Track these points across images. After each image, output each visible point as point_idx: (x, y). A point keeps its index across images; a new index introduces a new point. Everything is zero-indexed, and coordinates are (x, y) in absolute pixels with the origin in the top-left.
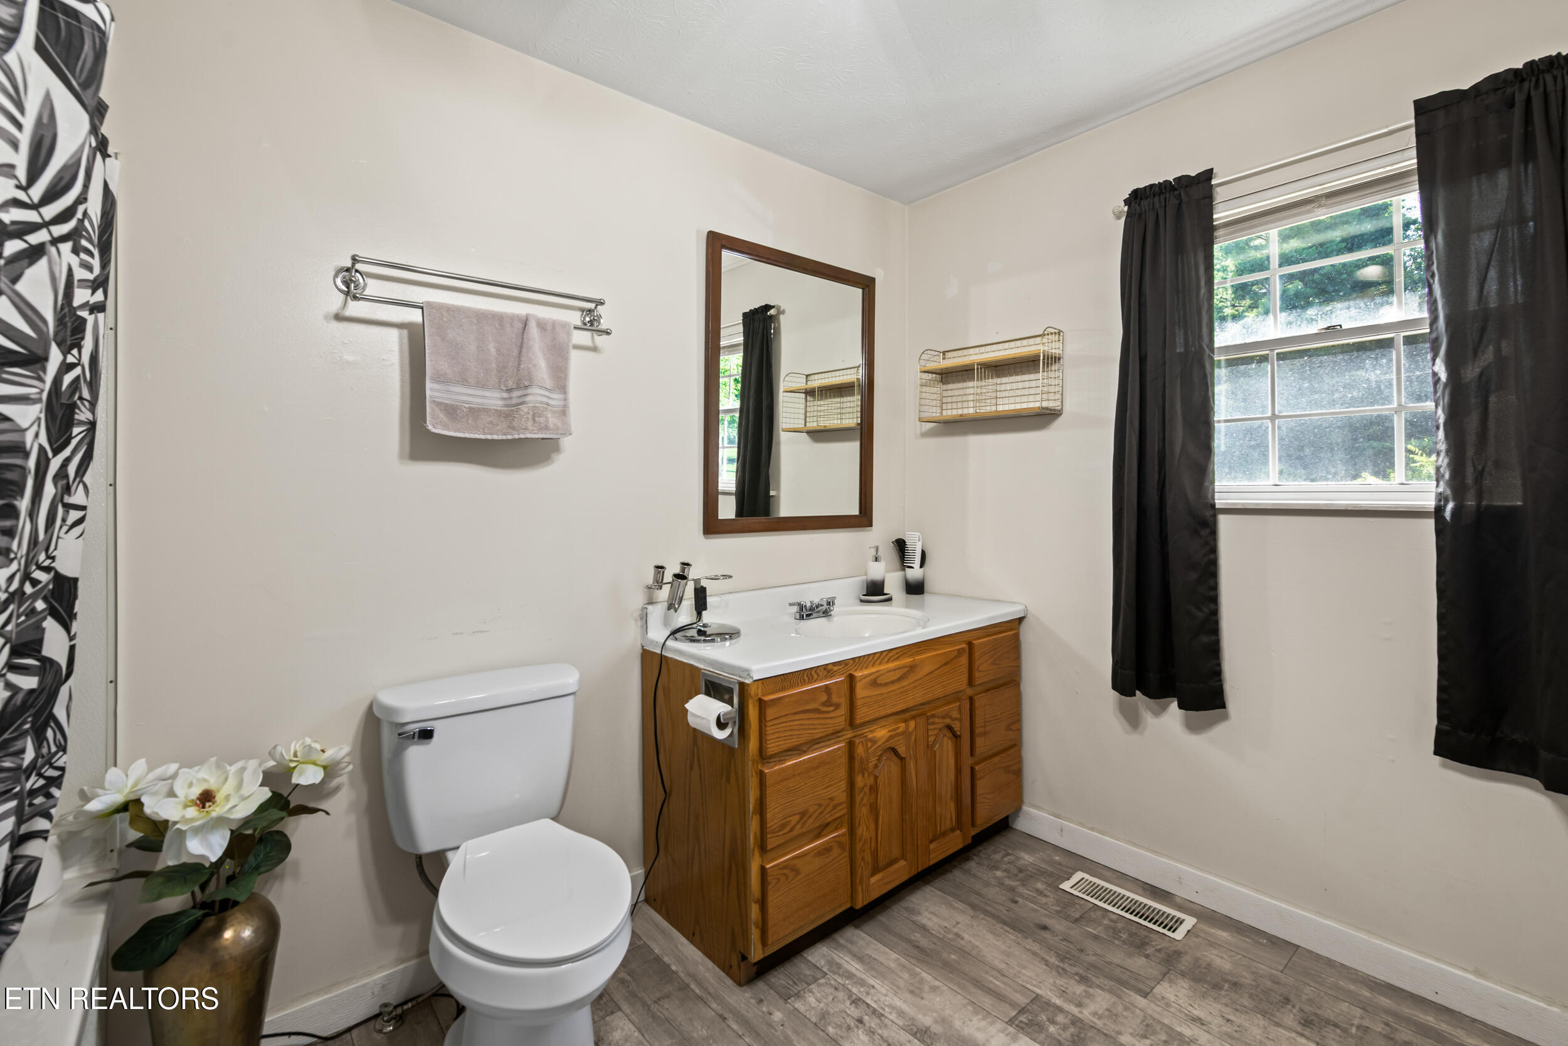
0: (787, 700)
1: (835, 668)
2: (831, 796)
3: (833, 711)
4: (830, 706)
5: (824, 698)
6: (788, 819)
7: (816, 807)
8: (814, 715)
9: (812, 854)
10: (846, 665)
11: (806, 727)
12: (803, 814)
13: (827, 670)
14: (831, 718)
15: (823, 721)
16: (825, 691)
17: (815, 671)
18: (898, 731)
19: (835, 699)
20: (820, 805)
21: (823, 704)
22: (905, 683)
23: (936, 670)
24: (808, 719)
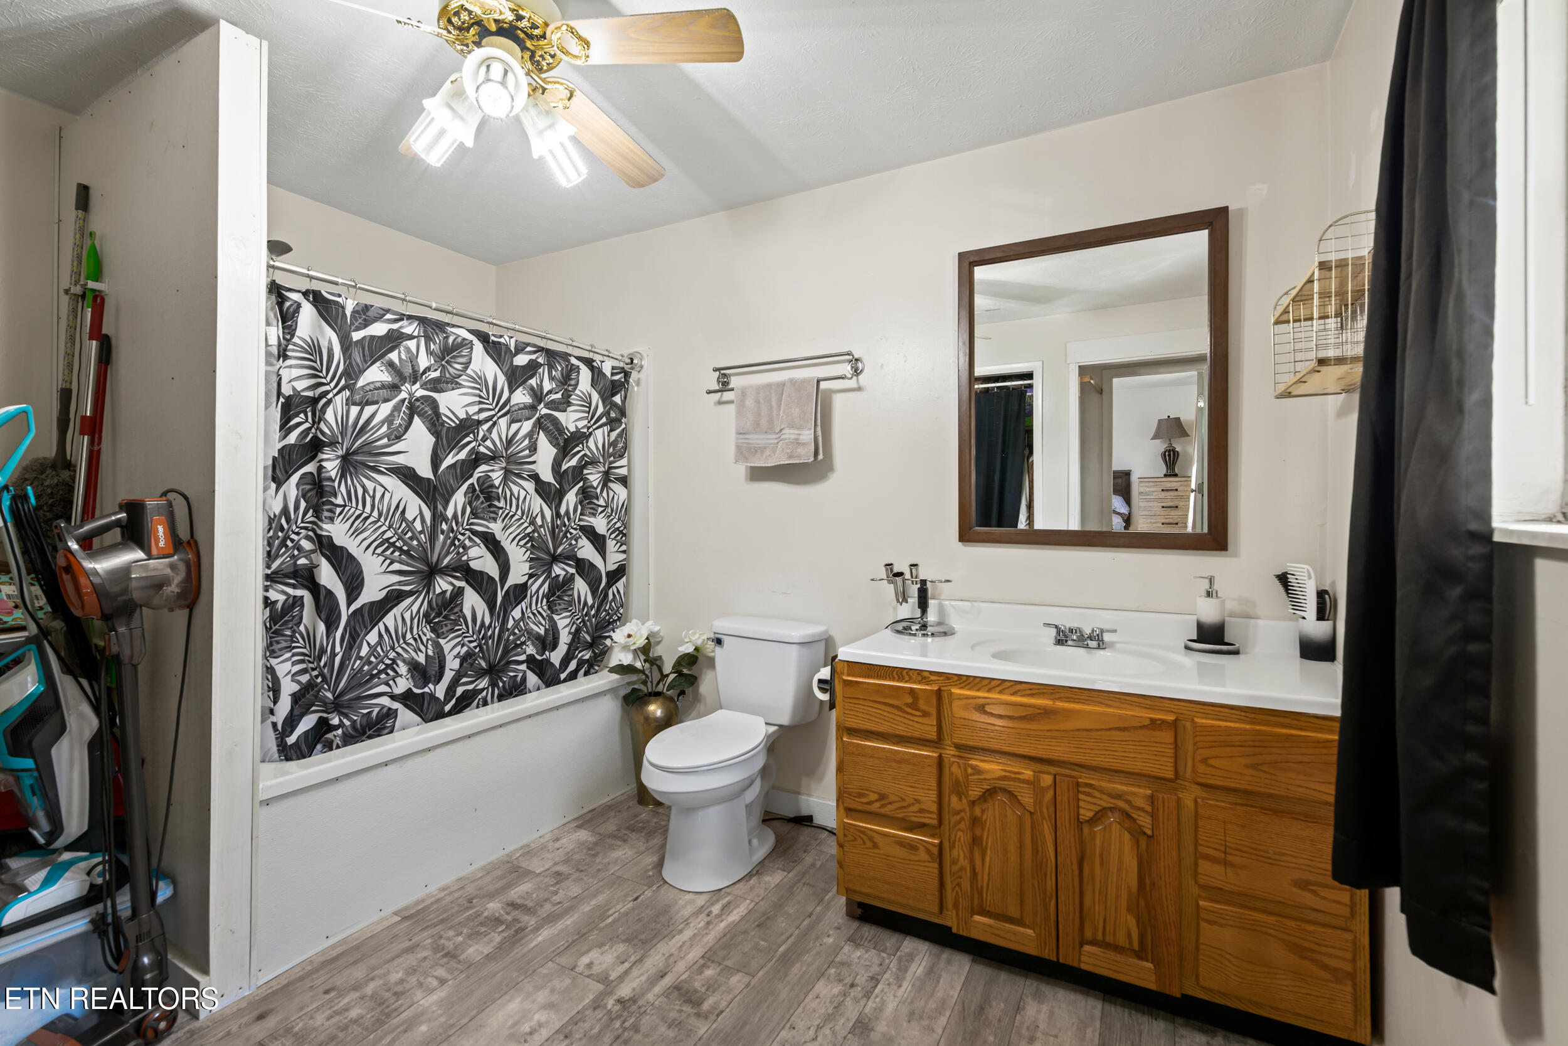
0: (865, 686)
1: (933, 678)
2: (920, 798)
3: (919, 716)
4: (918, 710)
5: (909, 700)
6: (866, 792)
7: (899, 799)
8: (895, 711)
9: (894, 839)
10: (948, 679)
11: (887, 719)
12: (882, 797)
13: (921, 675)
14: (917, 722)
15: (907, 722)
16: (910, 694)
17: (907, 673)
18: (1021, 777)
19: (922, 705)
20: (903, 800)
21: (907, 705)
22: (1034, 726)
23: (1098, 730)
24: (889, 712)
